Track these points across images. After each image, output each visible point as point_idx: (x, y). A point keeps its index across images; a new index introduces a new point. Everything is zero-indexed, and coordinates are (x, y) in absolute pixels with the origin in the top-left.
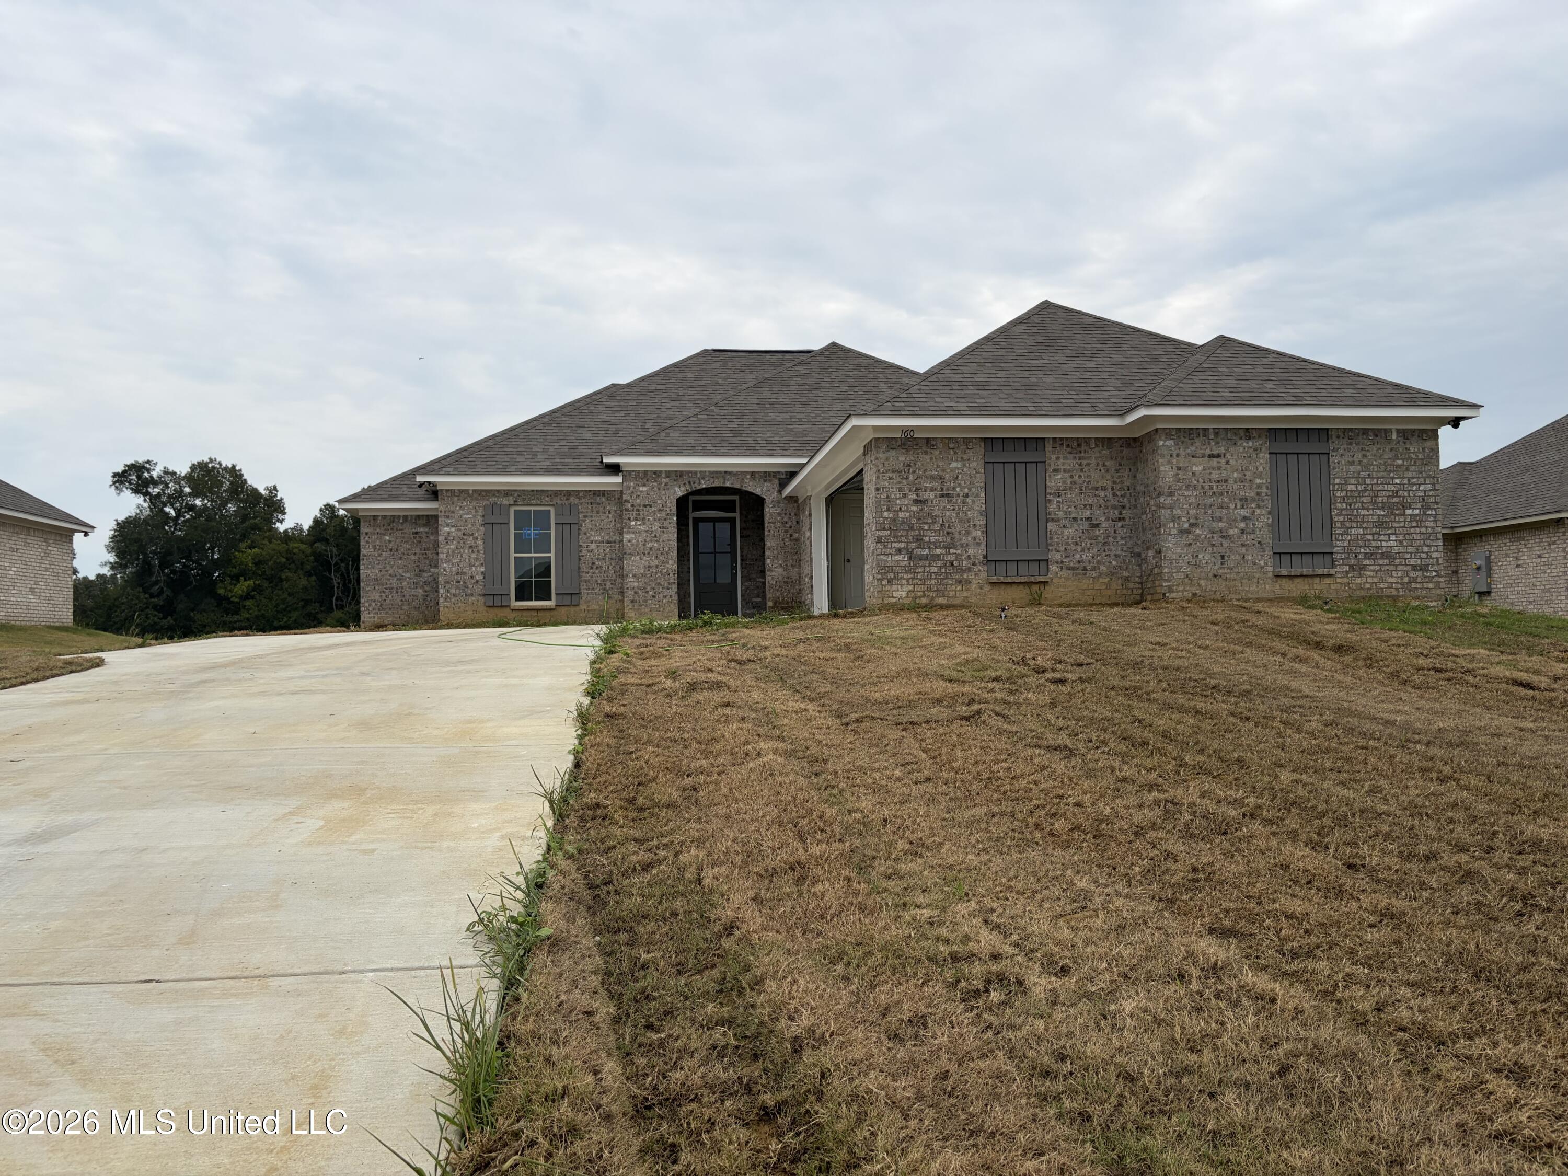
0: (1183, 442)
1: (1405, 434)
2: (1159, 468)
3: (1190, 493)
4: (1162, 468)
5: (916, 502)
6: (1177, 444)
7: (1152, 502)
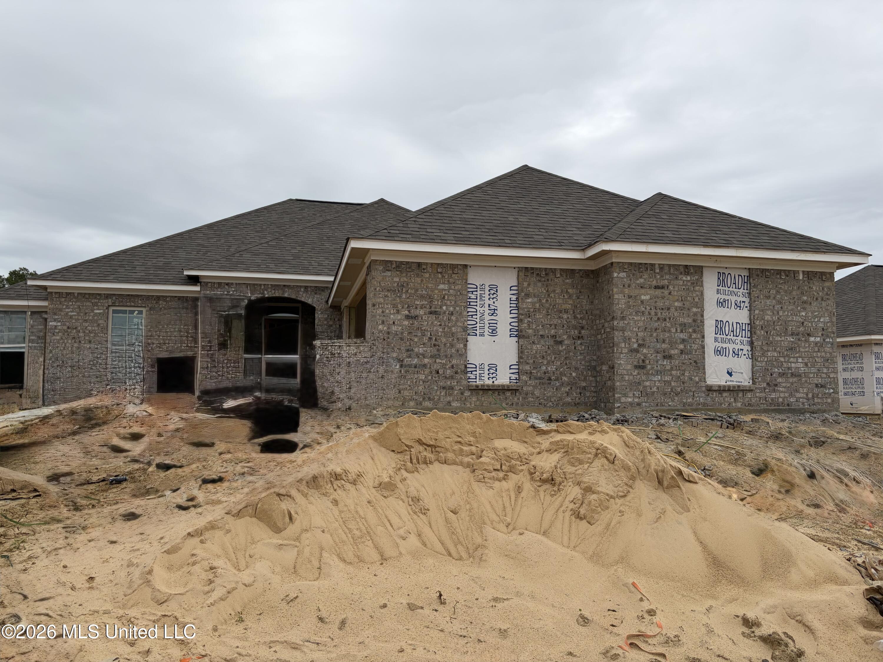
0: (633, 275)
1: (810, 275)
2: (613, 295)
3: (639, 318)
4: (616, 296)
5: (408, 317)
6: (628, 276)
7: (606, 325)
